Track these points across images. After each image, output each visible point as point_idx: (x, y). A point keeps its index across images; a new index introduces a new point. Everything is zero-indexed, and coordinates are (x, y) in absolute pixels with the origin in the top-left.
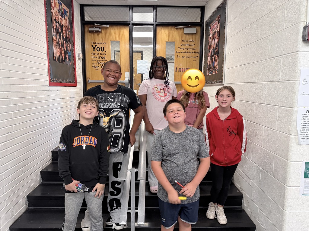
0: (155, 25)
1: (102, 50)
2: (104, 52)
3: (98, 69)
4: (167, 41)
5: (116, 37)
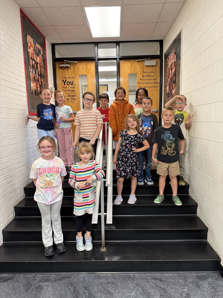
0: (118, 59)
1: (72, 84)
2: (73, 86)
3: (68, 101)
4: (130, 73)
5: (83, 71)
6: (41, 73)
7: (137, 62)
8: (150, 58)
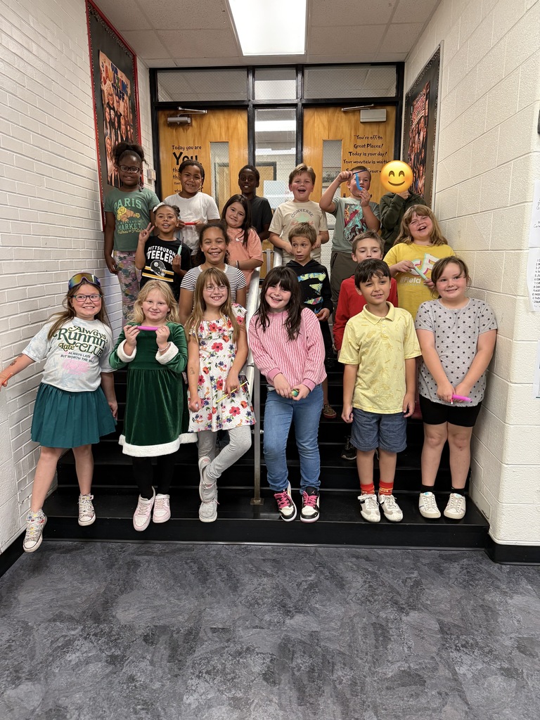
0: (300, 106)
4: (326, 138)
5: (221, 134)
6: (127, 138)
7: (343, 114)
8: (372, 105)
